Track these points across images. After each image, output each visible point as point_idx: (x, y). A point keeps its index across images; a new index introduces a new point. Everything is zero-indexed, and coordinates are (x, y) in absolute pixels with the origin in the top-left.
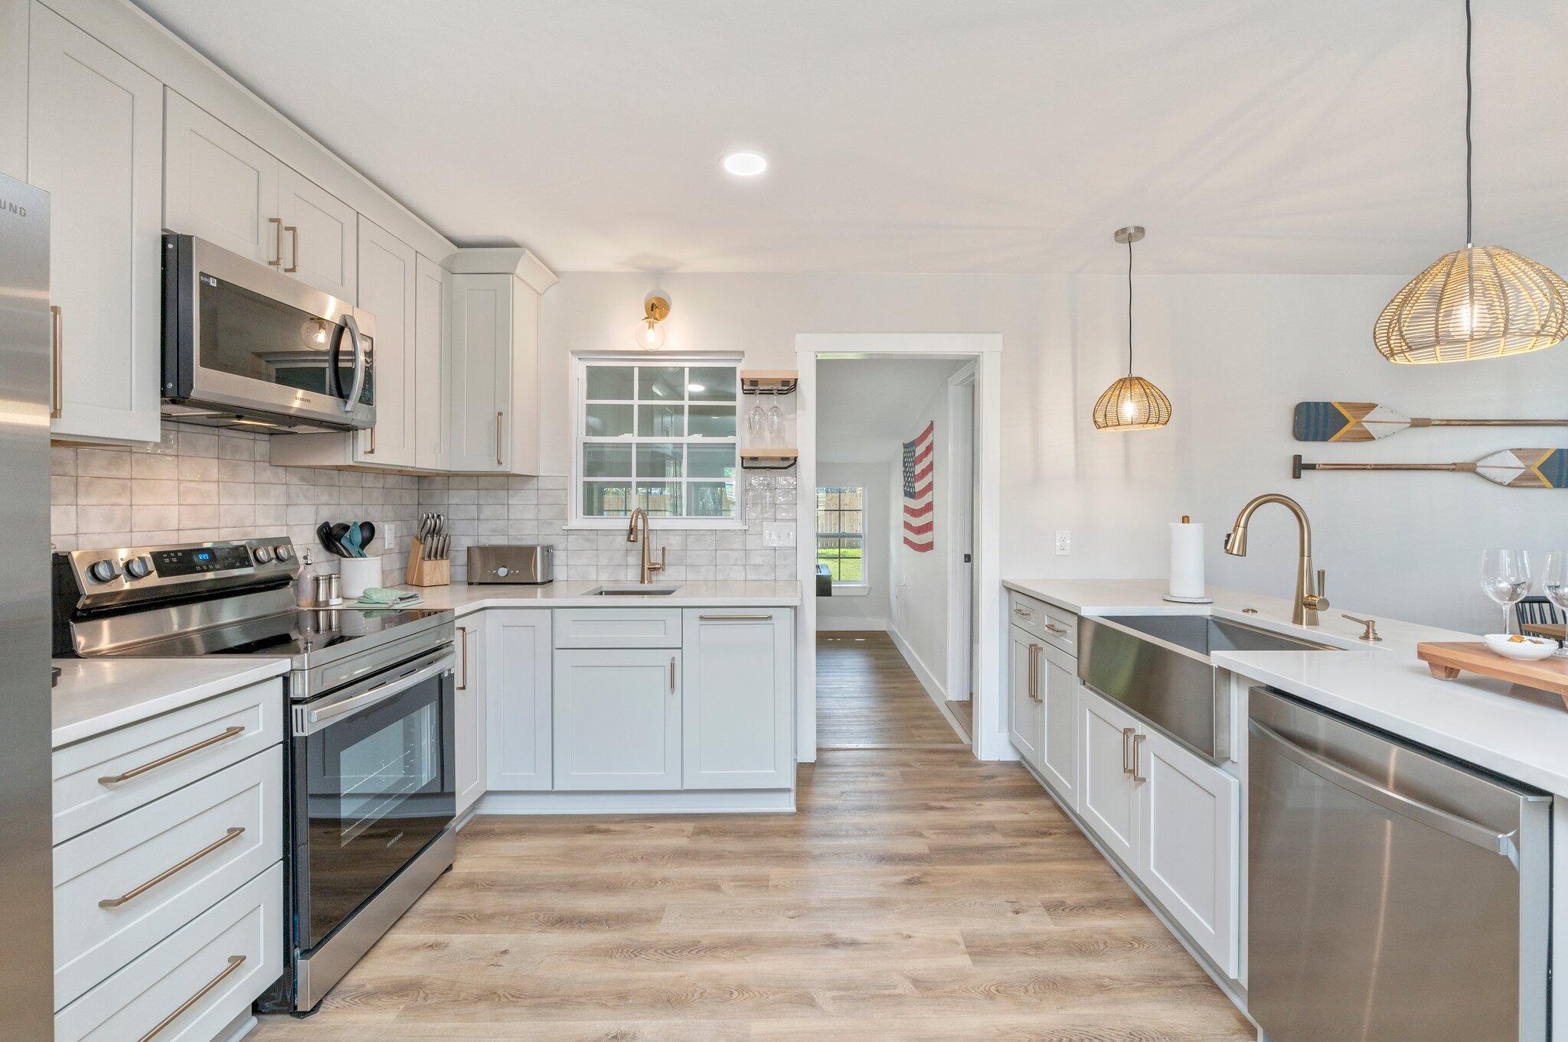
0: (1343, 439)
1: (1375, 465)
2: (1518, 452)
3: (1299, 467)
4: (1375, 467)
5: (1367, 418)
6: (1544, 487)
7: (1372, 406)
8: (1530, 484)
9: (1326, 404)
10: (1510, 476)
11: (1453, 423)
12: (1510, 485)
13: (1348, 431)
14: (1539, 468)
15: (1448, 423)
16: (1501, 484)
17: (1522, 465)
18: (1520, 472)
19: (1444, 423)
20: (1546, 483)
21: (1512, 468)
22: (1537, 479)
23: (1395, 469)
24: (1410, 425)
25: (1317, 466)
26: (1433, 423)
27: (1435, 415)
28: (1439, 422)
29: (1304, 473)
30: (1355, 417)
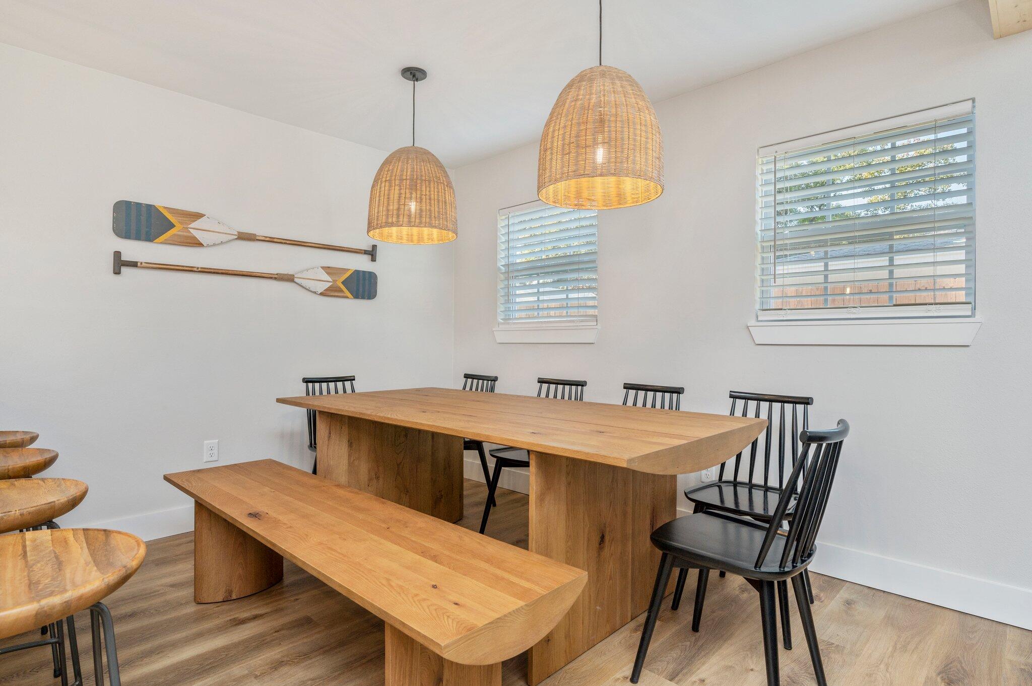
0: (169, 242)
1: (201, 268)
2: (328, 270)
3: (120, 264)
4: (202, 270)
5: (193, 225)
6: (347, 297)
7: (198, 216)
8: (336, 294)
9: (150, 207)
10: (322, 287)
11: (275, 240)
12: (322, 294)
13: (175, 235)
14: (343, 283)
15: (271, 240)
16: (315, 293)
17: (330, 280)
18: (328, 285)
19: (267, 239)
20: (349, 295)
21: (323, 281)
22: (342, 291)
23: (222, 273)
24: (236, 237)
25: (139, 264)
26: (258, 238)
27: (260, 232)
28: (263, 238)
29: (123, 269)
30: (181, 223)
